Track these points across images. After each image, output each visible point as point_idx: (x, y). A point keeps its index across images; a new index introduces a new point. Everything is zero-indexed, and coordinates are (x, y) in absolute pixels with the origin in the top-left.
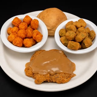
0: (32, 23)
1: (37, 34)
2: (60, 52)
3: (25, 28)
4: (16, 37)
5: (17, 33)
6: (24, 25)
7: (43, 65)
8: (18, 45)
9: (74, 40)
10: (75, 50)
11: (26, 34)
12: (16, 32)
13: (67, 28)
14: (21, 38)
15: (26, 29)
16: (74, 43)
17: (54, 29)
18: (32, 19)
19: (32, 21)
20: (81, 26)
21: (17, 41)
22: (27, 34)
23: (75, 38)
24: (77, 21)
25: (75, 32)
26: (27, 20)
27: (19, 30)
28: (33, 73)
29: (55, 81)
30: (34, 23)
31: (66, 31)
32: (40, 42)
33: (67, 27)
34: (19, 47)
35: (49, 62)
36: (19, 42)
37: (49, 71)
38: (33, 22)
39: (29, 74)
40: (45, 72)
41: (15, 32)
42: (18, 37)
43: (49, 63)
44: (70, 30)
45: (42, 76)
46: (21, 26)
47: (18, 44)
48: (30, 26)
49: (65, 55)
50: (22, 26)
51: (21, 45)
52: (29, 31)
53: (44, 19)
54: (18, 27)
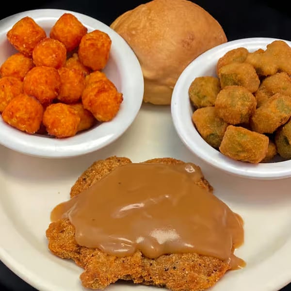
0: (84, 44)
1: (101, 91)
2: (187, 170)
3: (56, 63)
4: (15, 96)
5: (22, 80)
6: (54, 52)
7: (118, 216)
8: (23, 127)
9: (248, 124)
10: (248, 162)
11: (58, 84)
12: (21, 74)
13: (222, 75)
14: (37, 98)
15: (58, 67)
16: (246, 136)
17: (169, 80)
18: (86, 30)
19: (88, 37)
20: (279, 71)
21: (18, 110)
22: (62, 84)
23: (251, 115)
24: (265, 48)
25: (254, 94)
26: (66, 30)
27: (32, 66)
28: (78, 246)
29: (162, 282)
30: (92, 45)
31: (219, 88)
32: (110, 120)
33: (224, 71)
34: (25, 132)
35: (141, 205)
36: (26, 112)
37: (140, 240)
38: (89, 42)
39: (61, 247)
40: (123, 245)
41: (15, 73)
42: (27, 97)
43: (142, 208)
44: (235, 84)
45: (112, 259)
46: (42, 53)
47: (22, 121)
48: (75, 55)
49: (207, 183)
50: (46, 53)
51: (36, 125)
52: (71, 73)
53: (132, 36)
54: (31, 57)
